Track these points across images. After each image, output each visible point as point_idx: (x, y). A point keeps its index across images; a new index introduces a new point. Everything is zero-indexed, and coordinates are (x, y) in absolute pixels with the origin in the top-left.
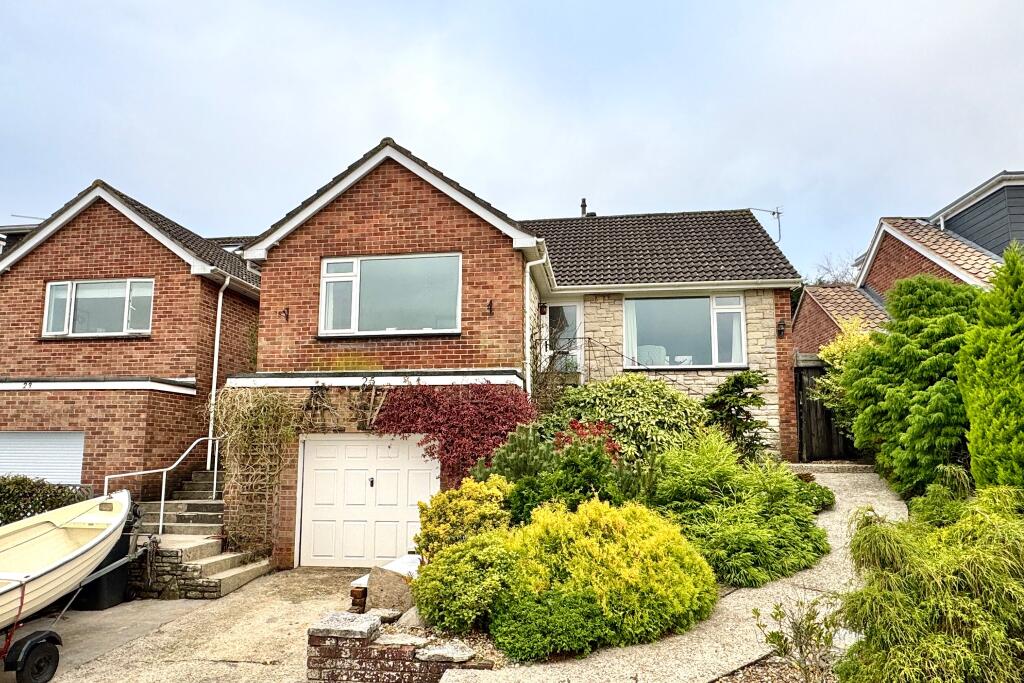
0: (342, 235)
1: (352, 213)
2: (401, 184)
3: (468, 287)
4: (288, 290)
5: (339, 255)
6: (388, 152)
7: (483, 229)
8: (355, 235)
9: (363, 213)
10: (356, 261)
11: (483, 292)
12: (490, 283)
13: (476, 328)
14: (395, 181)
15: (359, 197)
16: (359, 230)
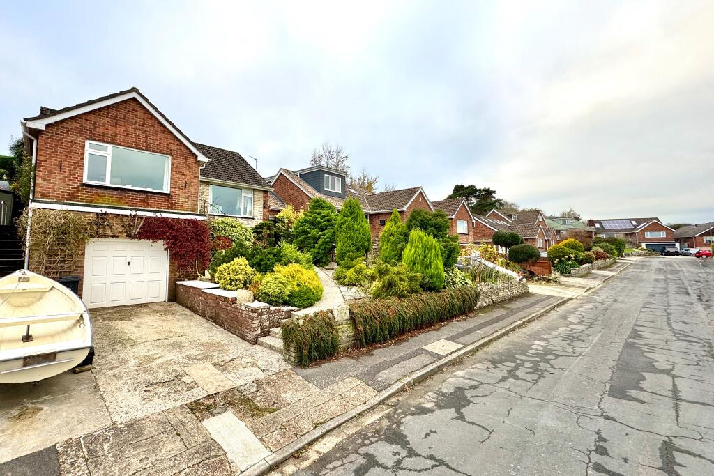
0: (102, 130)
1: (109, 120)
2: (140, 113)
3: (174, 173)
4: (61, 153)
5: (99, 141)
6: (134, 95)
7: (183, 148)
8: (110, 132)
9: (116, 122)
10: (110, 146)
11: (182, 177)
12: (185, 173)
13: (178, 192)
14: (136, 111)
15: (114, 113)
16: (113, 130)
